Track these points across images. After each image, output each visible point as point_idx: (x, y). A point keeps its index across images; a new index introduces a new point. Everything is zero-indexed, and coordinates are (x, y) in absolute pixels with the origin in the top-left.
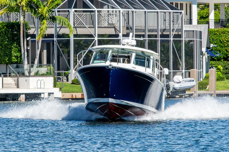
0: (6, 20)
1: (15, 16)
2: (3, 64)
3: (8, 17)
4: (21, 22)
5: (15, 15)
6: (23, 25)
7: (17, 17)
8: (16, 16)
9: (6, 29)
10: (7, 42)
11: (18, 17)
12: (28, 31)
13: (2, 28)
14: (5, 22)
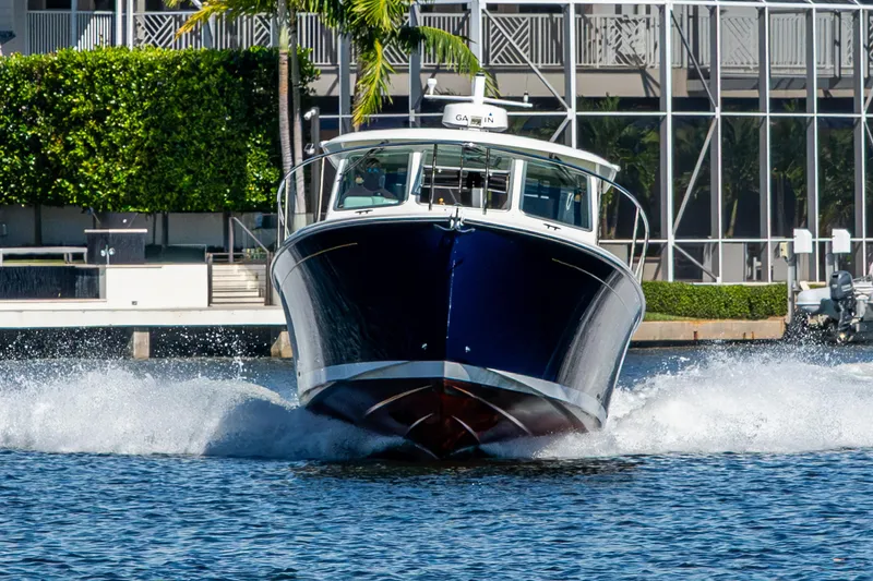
0: (223, 43)
1: (260, 26)
2: (210, 211)
3: (232, 30)
4: (281, 51)
5: (260, 22)
6: (289, 60)
7: (267, 31)
8: (263, 26)
9: (223, 76)
10: (228, 127)
11: (269, 28)
12: (310, 85)
13: (207, 75)
14: (221, 49)
